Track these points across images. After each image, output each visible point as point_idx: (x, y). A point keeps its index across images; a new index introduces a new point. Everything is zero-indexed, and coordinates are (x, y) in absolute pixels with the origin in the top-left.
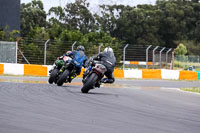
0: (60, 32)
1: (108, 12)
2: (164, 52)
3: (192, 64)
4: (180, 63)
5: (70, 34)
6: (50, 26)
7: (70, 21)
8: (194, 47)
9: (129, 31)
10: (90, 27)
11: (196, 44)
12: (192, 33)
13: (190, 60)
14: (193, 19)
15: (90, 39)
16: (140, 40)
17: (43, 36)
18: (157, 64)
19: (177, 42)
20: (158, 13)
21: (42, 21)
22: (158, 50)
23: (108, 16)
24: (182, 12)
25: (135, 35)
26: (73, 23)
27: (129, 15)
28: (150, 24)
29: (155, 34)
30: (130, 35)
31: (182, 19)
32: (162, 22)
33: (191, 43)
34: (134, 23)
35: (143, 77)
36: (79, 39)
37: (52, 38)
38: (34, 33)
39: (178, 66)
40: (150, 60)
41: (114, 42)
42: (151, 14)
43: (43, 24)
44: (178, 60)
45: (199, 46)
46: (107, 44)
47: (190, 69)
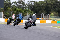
0: (16, 9)
1: (30, 3)
2: (47, 15)
4: (51, 18)
5: (19, 10)
6: (13, 7)
7: (19, 6)
8: (56, 14)
9: (36, 9)
10: (25, 8)
12: (55, 9)
13: (55, 18)
14: (56, 5)
15: (25, 11)
16: (40, 12)
17: (11, 10)
18: (45, 19)
20: (45, 3)
21: (10, 5)
22: (45, 15)
25: (38, 10)
26: (20, 6)
27: (36, 4)
28: (43, 7)
29: (44, 10)
31: (52, 5)
32: (46, 6)
34: (38, 6)
35: (41, 22)
37: (13, 11)
38: (8, 9)
39: (51, 19)
40: (43, 18)
41: (32, 12)
42: (43, 4)
43: (11, 6)
44: (51, 17)
45: (57, 13)
46: (30, 13)
47: (55, 20)
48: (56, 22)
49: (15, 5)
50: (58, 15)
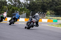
0: (11, 7)
1: (26, 2)
2: (43, 14)
3: (51, 18)
4: (48, 17)
5: (14, 8)
6: (8, 6)
7: (14, 4)
8: (52, 12)
9: (32, 7)
10: (21, 6)
11: (52, 11)
12: (51, 8)
13: (51, 16)
15: (21, 10)
16: (36, 10)
17: (6, 9)
18: (41, 17)
19: (47, 11)
20: (41, 2)
22: (41, 13)
23: (26, 3)
24: (48, 2)
25: (34, 9)
27: (32, 3)
28: (39, 5)
29: (40, 8)
30: (33, 8)
32: (42, 5)
33: (51, 11)
34: (34, 5)
36: (17, 10)
37: (9, 9)
38: (3, 8)
39: (47, 18)
41: (28, 11)
42: (39, 2)
43: (6, 5)
44: (47, 16)
45: (54, 12)
46: (25, 11)
47: (51, 19)
48: (52, 21)
49: (11, 3)
50: (54, 13)
